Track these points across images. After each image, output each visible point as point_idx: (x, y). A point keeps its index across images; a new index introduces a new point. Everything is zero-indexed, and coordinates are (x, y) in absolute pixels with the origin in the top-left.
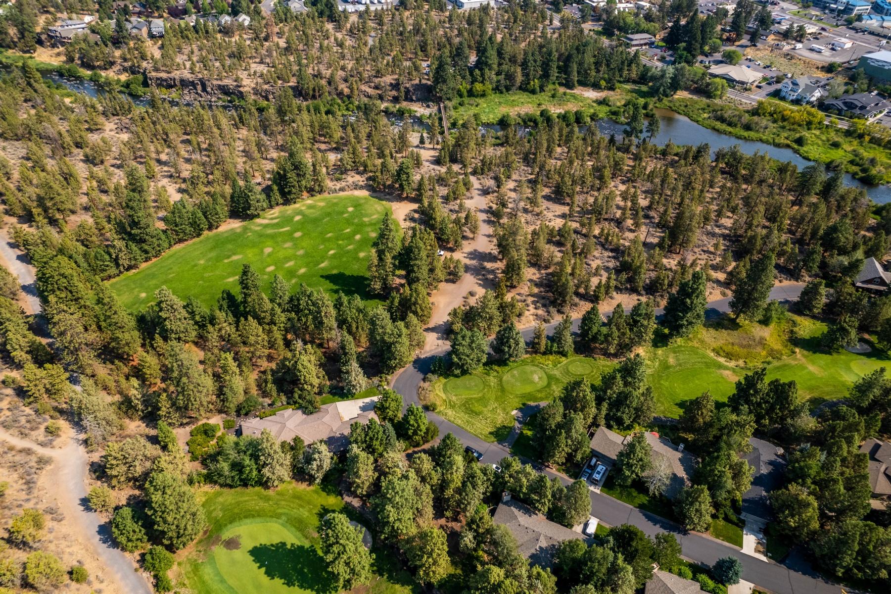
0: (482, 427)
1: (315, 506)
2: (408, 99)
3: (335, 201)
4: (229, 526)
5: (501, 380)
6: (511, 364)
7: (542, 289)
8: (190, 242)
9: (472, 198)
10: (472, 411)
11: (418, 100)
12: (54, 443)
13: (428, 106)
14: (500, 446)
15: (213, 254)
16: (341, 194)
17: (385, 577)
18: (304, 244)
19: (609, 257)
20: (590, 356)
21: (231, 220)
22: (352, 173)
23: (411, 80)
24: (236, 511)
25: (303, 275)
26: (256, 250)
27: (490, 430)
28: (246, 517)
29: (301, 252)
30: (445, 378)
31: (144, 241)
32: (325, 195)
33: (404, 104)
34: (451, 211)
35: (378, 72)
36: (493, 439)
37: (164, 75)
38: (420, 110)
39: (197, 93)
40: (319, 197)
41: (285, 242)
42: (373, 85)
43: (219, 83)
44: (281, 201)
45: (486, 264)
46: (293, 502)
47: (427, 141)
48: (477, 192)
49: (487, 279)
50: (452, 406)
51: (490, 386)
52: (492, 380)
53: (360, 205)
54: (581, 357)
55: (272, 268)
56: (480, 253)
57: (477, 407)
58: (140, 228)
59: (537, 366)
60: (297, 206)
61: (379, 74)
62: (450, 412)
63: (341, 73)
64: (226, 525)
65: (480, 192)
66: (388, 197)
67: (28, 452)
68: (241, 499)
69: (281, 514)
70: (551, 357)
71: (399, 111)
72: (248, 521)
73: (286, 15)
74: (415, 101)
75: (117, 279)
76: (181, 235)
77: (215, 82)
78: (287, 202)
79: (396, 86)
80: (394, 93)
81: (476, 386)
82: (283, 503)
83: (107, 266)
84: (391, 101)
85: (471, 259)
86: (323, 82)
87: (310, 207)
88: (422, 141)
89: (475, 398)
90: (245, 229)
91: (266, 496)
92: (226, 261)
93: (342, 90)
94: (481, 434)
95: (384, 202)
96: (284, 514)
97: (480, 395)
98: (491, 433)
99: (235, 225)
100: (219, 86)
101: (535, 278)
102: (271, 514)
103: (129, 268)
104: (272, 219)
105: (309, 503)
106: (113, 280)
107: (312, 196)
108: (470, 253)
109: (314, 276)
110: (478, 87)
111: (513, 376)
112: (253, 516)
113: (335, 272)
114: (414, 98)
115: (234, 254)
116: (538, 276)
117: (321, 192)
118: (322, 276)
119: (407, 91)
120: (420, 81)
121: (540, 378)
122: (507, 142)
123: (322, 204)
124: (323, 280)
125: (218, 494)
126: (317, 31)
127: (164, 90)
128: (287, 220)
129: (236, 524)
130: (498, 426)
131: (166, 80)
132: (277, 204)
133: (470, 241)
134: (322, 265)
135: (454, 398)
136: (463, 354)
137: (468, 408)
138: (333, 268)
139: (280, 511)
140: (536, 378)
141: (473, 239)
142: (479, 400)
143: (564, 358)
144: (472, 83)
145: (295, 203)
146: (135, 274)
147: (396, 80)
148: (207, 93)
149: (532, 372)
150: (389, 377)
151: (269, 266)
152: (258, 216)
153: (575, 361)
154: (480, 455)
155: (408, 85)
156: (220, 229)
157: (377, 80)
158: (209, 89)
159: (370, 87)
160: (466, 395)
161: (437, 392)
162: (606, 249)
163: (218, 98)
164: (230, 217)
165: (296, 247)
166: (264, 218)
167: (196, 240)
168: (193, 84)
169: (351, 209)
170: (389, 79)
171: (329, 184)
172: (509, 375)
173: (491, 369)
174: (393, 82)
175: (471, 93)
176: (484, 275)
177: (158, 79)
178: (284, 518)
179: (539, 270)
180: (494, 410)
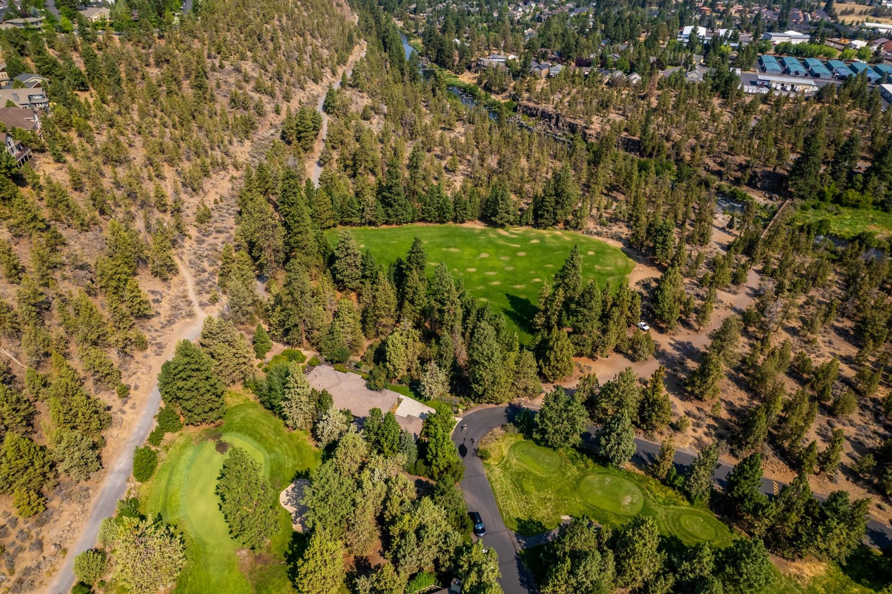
0: (515, 508)
1: (303, 465)
2: (752, 184)
3: (583, 241)
4: (234, 433)
5: (582, 477)
6: (611, 468)
7: (734, 419)
8: (432, 225)
9: (735, 293)
10: (521, 486)
11: (763, 188)
12: (207, 308)
13: (771, 198)
14: (515, 539)
15: (439, 240)
16: (596, 237)
17: (289, 566)
18: (519, 263)
19: (875, 432)
20: (728, 523)
21: (479, 222)
22: (622, 225)
23: (766, 166)
24: (249, 426)
25: (494, 287)
26: (474, 251)
27: (521, 516)
28: (250, 435)
29: (510, 268)
30: (524, 438)
31: (391, 206)
32: (579, 233)
33: (744, 189)
34: (698, 295)
35: (732, 149)
36: (515, 527)
37: (531, 105)
38: (758, 198)
39: (549, 126)
40: (572, 232)
41: (504, 255)
42: (719, 160)
43: (572, 121)
44: (531, 222)
45: (689, 361)
46: (292, 450)
47: (736, 226)
48: (748, 290)
49: (675, 376)
50: (505, 468)
51: (564, 474)
52: (573, 471)
53: (604, 253)
54: (714, 517)
55: (473, 270)
56: (692, 347)
57: (529, 486)
58: (391, 193)
59: (642, 489)
60: (545, 232)
61: (732, 151)
62: (498, 471)
63: (692, 141)
64: (233, 431)
65: (750, 292)
66: (639, 257)
67: (189, 303)
68: (262, 420)
69: (274, 452)
70: (670, 492)
71: (732, 192)
72: (248, 438)
73: (676, 81)
74: (758, 189)
75: (358, 228)
76: (426, 215)
77: (568, 120)
78: (537, 225)
79: (742, 168)
80: (739, 174)
81: (548, 464)
82: (285, 445)
83: (353, 213)
84: (731, 182)
85: (678, 349)
86: (668, 145)
87: (556, 237)
88: (730, 226)
89: (535, 475)
90: (483, 232)
91: (280, 431)
92: (444, 249)
93: (684, 156)
94: (508, 513)
95: (631, 260)
96: (277, 454)
97: (544, 476)
98: (518, 520)
99: (479, 226)
100: (570, 123)
101: (737, 404)
102: (268, 446)
103: (371, 223)
104: (512, 234)
105: (302, 459)
106: (354, 228)
107: (566, 229)
108: (681, 343)
109: (501, 291)
110: (853, 195)
111: (602, 481)
112: (255, 439)
113: (523, 297)
114: (759, 185)
115: (455, 247)
116: (745, 403)
117: (575, 228)
118: (507, 295)
119: (754, 176)
120: (775, 169)
121: (632, 503)
122: (841, 259)
123: (568, 239)
124: (505, 298)
125: (253, 406)
126: (699, 102)
127: (526, 117)
128: (524, 239)
129: (240, 435)
130: (534, 519)
131: (531, 109)
132: (527, 224)
133: (691, 332)
134: (518, 287)
135: (514, 461)
136: (550, 419)
137: (518, 480)
138: (524, 293)
139: (277, 449)
140: (627, 500)
141: (697, 331)
142: (538, 479)
143: (686, 503)
144: (846, 188)
145: (545, 229)
146: (372, 230)
147: (747, 161)
148: (558, 127)
149: (628, 492)
150: (472, 404)
151: (472, 267)
152: (502, 226)
153: (699, 515)
154: (483, 530)
155: (758, 170)
156: (464, 225)
157: (725, 157)
158: (560, 124)
159: (715, 162)
160: (529, 465)
161: (503, 445)
162: (877, 421)
163: (564, 134)
164: (479, 219)
165: (510, 263)
166: (507, 231)
167: (439, 225)
168: (550, 117)
169: (591, 253)
170: (741, 159)
171: (591, 225)
172: (598, 477)
173: (582, 458)
174: (744, 163)
175: (837, 200)
176: (675, 370)
177: (525, 107)
178: (273, 456)
179: (752, 398)
180: (544, 501)
